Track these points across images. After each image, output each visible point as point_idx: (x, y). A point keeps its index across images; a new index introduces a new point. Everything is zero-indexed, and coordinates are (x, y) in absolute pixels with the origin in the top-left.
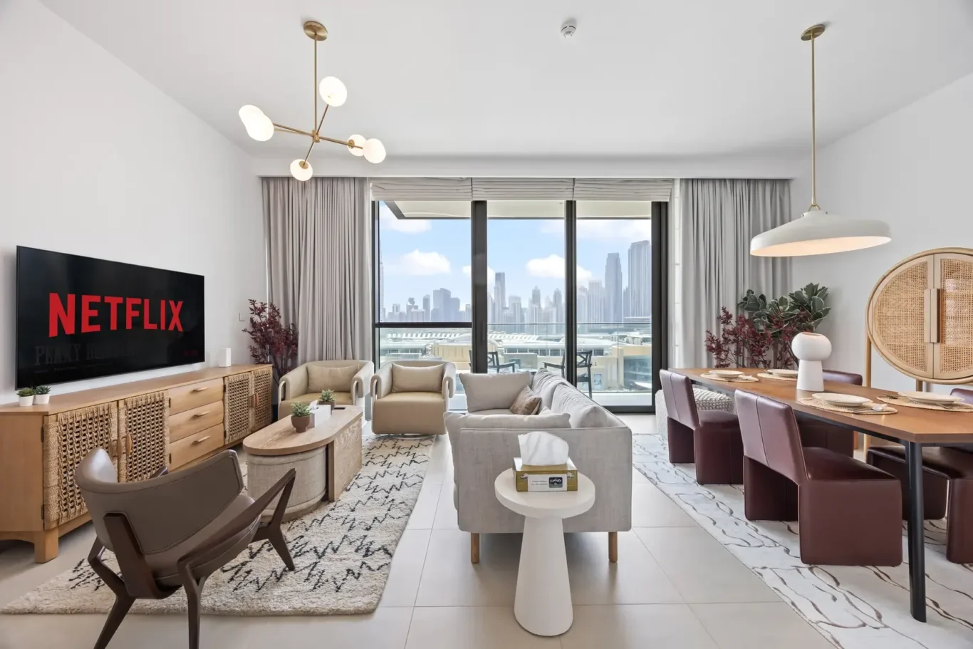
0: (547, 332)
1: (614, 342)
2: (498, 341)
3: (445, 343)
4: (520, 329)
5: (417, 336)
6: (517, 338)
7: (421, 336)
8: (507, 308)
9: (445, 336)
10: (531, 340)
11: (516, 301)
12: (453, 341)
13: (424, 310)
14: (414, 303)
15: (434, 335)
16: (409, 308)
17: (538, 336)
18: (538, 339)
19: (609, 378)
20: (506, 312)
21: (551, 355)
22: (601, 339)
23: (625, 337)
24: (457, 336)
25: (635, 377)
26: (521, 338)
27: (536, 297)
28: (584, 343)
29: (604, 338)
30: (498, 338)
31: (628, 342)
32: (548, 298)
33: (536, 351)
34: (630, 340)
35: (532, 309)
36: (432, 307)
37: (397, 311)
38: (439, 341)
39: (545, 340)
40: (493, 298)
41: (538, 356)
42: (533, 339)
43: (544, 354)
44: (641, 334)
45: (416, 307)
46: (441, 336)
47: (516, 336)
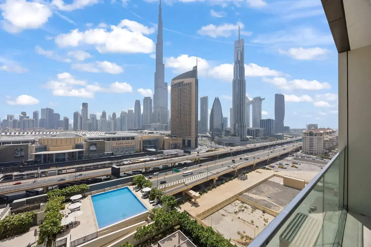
0: (109, 131)
1: (138, 134)
2: (83, 135)
3: (49, 137)
4: (96, 130)
5: (28, 133)
6: (94, 133)
7: (31, 133)
8: (89, 120)
9: (50, 133)
10: (101, 134)
11: (94, 117)
12: (55, 136)
13: (34, 119)
14: (26, 115)
15: (41, 133)
16: (21, 118)
17: (105, 132)
18: (104, 134)
19: (137, 148)
20: (88, 121)
21: (112, 140)
22: (133, 133)
23: (143, 132)
24: (58, 133)
25: (147, 147)
26: (96, 133)
27: (104, 115)
28: (126, 135)
29: (134, 132)
30: (84, 134)
31: (143, 134)
32: (110, 116)
33: (104, 139)
34: (144, 133)
35: (102, 120)
36: (40, 117)
37: (11, 119)
38: (45, 136)
39: (108, 134)
40: (81, 115)
41: (106, 141)
42: (103, 134)
43: (109, 140)
44: (148, 131)
45: (28, 117)
46: (46, 133)
47: (94, 132)
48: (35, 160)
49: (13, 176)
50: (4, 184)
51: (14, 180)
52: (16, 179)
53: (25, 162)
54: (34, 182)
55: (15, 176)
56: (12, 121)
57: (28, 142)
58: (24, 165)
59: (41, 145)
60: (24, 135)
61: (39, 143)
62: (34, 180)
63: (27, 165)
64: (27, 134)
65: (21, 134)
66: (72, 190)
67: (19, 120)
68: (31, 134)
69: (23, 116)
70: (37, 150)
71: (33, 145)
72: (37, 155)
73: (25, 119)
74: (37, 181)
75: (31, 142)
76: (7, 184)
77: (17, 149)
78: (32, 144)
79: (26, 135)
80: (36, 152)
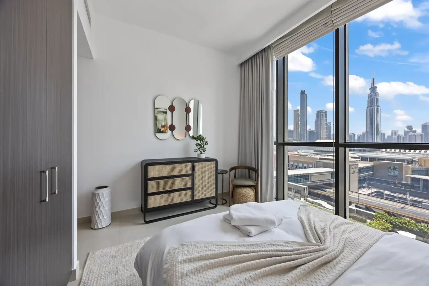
48: (412, 183)
49: (384, 194)
50: (375, 199)
51: (385, 198)
52: (387, 198)
53: (399, 183)
54: (403, 208)
55: (387, 195)
56: (396, 136)
57: (403, 161)
58: (398, 187)
59: (420, 167)
60: (405, 152)
61: (418, 164)
62: (402, 205)
63: (400, 187)
64: (409, 152)
65: (401, 152)
66: (405, 224)
67: (404, 136)
68: (414, 153)
69: (408, 130)
70: (414, 172)
71: (410, 166)
72: (414, 178)
73: (411, 134)
74: (406, 208)
75: (407, 161)
76: (379, 200)
77: (390, 168)
78: (408, 164)
79: (407, 153)
80: (413, 175)
